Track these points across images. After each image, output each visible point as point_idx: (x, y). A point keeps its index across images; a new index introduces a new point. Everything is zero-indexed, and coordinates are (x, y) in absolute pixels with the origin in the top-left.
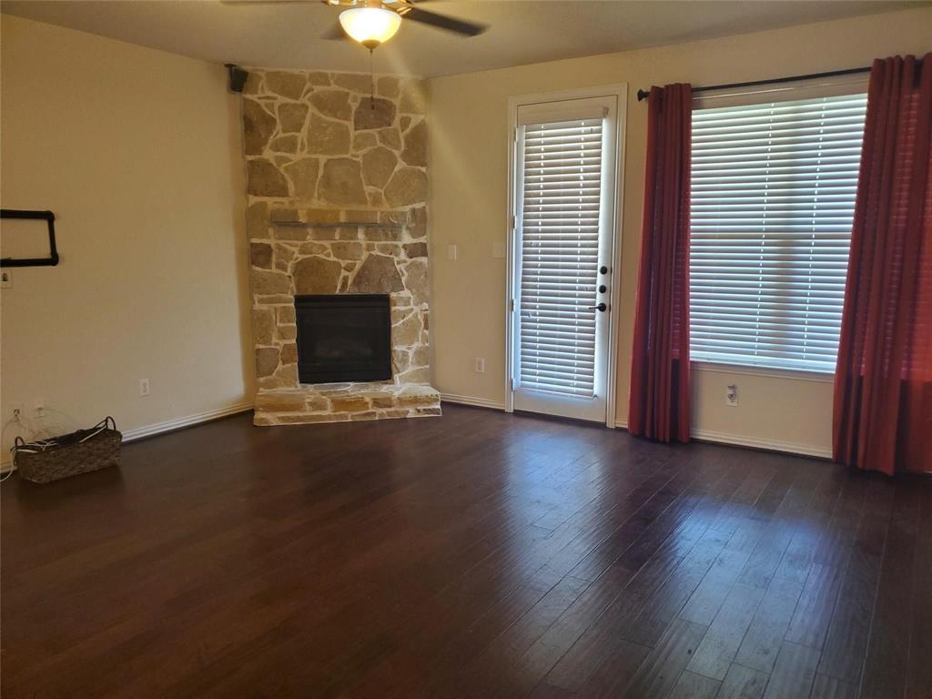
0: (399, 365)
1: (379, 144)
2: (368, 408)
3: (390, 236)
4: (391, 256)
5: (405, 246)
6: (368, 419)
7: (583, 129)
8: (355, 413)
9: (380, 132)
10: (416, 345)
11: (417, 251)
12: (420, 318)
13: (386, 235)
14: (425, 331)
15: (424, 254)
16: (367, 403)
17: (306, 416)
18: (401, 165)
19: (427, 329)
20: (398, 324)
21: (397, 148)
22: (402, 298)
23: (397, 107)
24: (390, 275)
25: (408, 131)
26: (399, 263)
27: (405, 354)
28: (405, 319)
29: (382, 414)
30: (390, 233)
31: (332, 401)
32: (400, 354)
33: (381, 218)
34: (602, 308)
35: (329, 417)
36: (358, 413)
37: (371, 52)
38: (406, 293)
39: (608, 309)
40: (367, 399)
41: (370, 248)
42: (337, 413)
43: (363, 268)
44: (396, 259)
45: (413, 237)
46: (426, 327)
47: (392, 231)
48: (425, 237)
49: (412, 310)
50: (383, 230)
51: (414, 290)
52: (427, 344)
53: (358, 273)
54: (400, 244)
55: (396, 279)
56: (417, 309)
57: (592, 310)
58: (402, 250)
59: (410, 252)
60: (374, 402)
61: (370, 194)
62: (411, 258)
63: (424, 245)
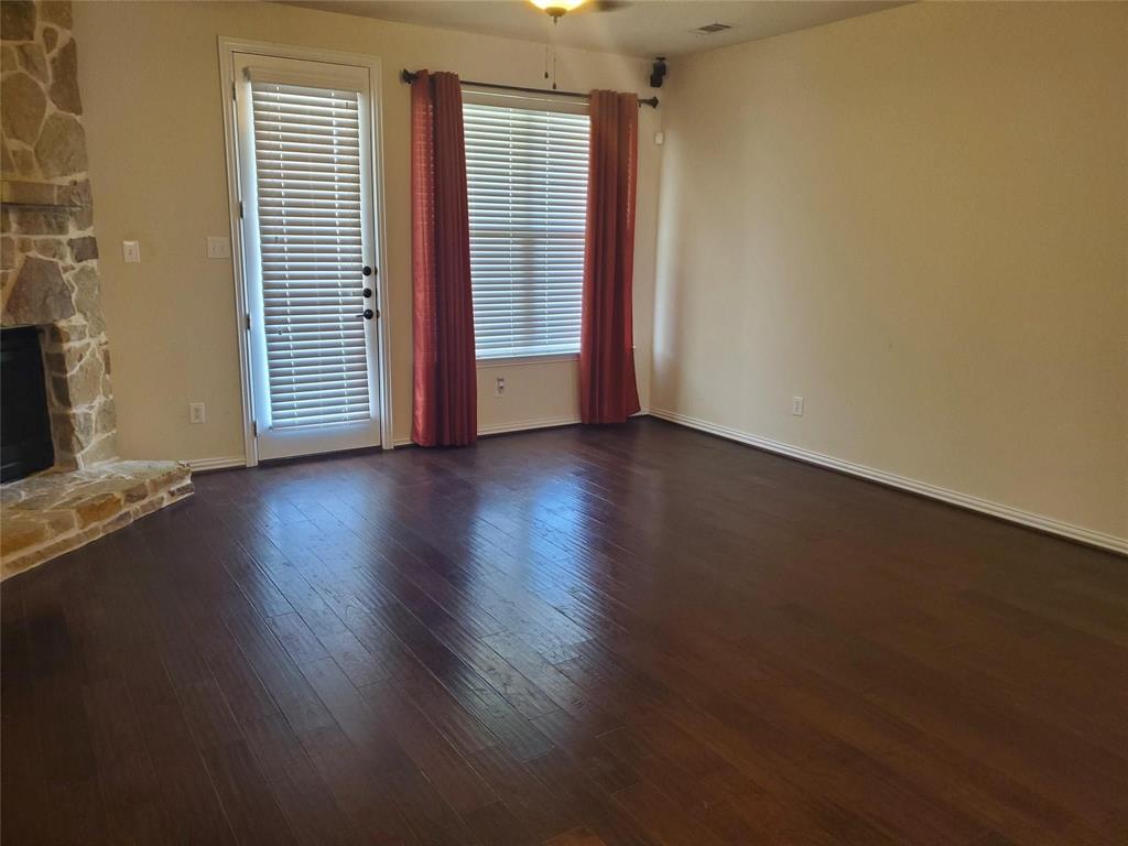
0: (81, 437)
1: (21, 69)
2: (121, 507)
3: (55, 226)
4: (55, 260)
5: (71, 243)
6: (123, 524)
7: (334, 101)
8: (106, 522)
9: (21, 48)
10: (99, 400)
11: (86, 249)
12: (100, 357)
13: (49, 225)
14: (108, 376)
15: (95, 255)
16: (119, 500)
17: (49, 548)
18: (51, 108)
19: (109, 373)
20: (74, 372)
21: (44, 79)
22: (75, 327)
23: (38, 8)
24: (58, 290)
25: (55, 52)
26: (66, 270)
27: (87, 417)
28: (82, 362)
29: (137, 512)
30: (53, 221)
31: (79, 511)
32: (82, 420)
33: (59, 196)
34: (369, 315)
35: (78, 538)
36: (109, 520)
37: (555, 21)
38: (77, 320)
39: (375, 315)
40: (118, 495)
41: (24, 247)
42: (86, 530)
43: (20, 281)
44: (61, 264)
45: (80, 229)
46: (108, 371)
47: (55, 218)
48: (92, 228)
49: (89, 344)
50: (45, 216)
51: (88, 314)
52: (111, 397)
53: (13, 290)
54: (64, 238)
55: (65, 296)
56: (94, 343)
57: (359, 318)
58: (68, 249)
59: (79, 253)
60: (128, 496)
61: (14, 153)
62: (80, 261)
63: (93, 240)
